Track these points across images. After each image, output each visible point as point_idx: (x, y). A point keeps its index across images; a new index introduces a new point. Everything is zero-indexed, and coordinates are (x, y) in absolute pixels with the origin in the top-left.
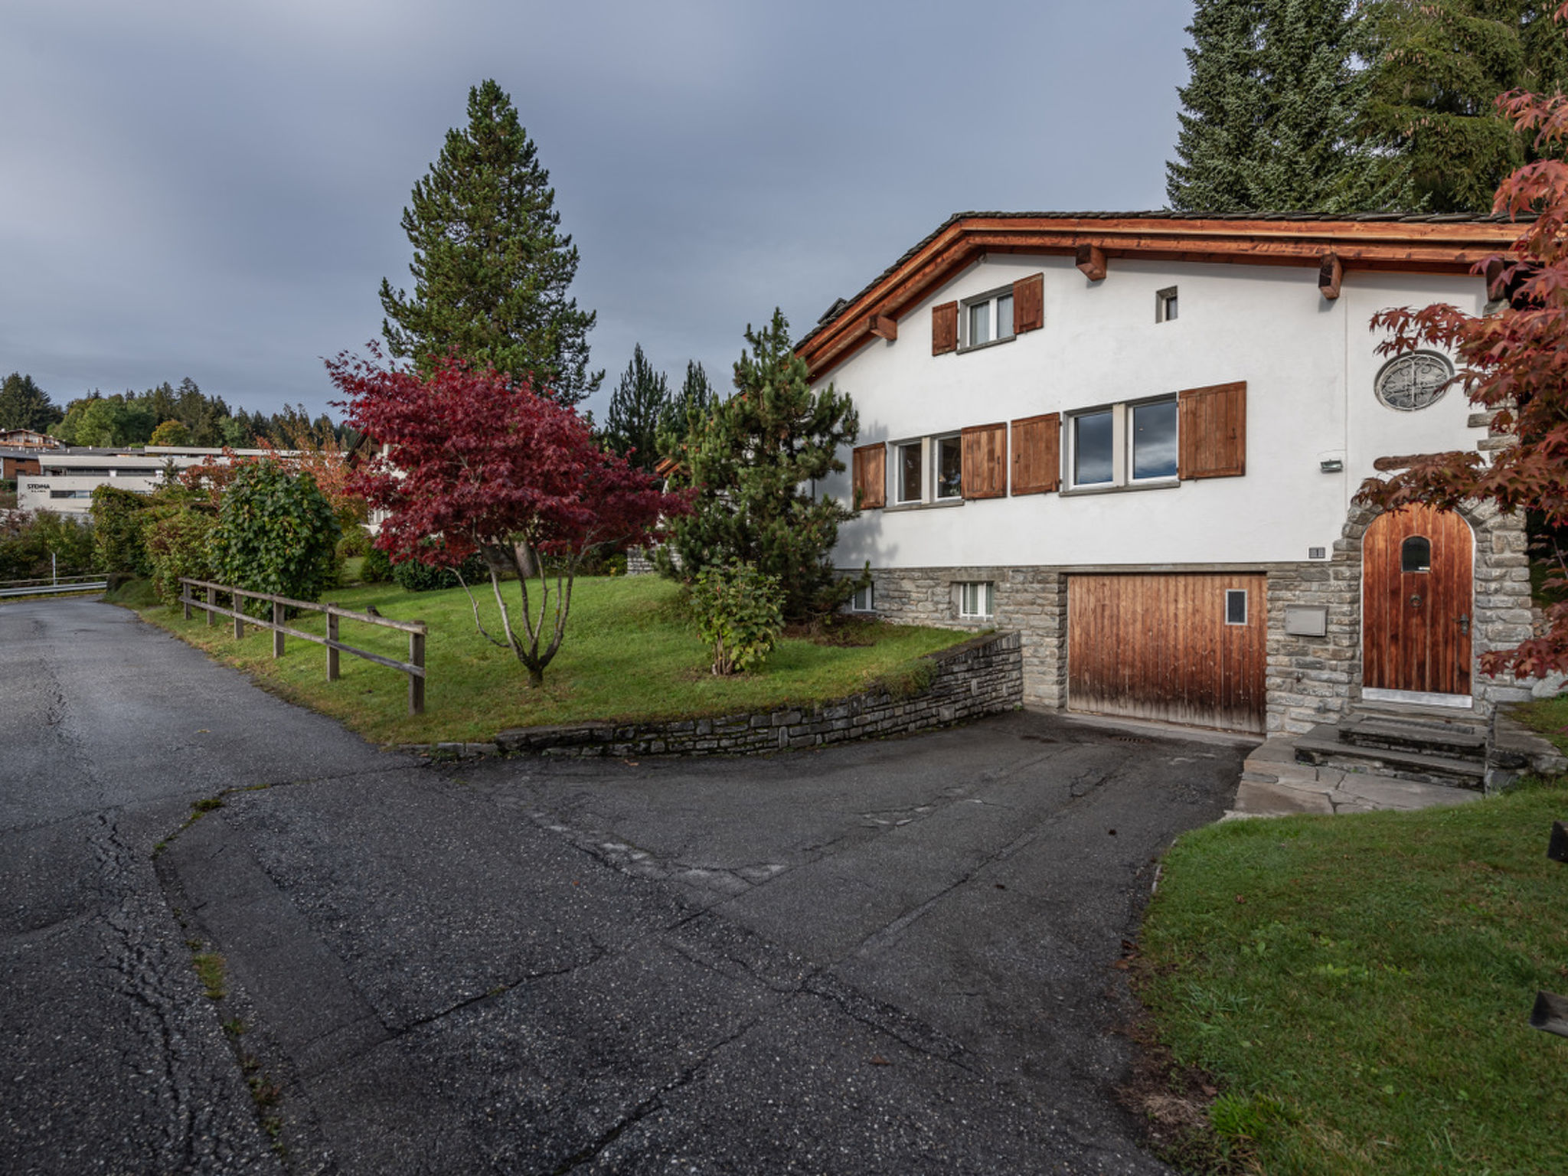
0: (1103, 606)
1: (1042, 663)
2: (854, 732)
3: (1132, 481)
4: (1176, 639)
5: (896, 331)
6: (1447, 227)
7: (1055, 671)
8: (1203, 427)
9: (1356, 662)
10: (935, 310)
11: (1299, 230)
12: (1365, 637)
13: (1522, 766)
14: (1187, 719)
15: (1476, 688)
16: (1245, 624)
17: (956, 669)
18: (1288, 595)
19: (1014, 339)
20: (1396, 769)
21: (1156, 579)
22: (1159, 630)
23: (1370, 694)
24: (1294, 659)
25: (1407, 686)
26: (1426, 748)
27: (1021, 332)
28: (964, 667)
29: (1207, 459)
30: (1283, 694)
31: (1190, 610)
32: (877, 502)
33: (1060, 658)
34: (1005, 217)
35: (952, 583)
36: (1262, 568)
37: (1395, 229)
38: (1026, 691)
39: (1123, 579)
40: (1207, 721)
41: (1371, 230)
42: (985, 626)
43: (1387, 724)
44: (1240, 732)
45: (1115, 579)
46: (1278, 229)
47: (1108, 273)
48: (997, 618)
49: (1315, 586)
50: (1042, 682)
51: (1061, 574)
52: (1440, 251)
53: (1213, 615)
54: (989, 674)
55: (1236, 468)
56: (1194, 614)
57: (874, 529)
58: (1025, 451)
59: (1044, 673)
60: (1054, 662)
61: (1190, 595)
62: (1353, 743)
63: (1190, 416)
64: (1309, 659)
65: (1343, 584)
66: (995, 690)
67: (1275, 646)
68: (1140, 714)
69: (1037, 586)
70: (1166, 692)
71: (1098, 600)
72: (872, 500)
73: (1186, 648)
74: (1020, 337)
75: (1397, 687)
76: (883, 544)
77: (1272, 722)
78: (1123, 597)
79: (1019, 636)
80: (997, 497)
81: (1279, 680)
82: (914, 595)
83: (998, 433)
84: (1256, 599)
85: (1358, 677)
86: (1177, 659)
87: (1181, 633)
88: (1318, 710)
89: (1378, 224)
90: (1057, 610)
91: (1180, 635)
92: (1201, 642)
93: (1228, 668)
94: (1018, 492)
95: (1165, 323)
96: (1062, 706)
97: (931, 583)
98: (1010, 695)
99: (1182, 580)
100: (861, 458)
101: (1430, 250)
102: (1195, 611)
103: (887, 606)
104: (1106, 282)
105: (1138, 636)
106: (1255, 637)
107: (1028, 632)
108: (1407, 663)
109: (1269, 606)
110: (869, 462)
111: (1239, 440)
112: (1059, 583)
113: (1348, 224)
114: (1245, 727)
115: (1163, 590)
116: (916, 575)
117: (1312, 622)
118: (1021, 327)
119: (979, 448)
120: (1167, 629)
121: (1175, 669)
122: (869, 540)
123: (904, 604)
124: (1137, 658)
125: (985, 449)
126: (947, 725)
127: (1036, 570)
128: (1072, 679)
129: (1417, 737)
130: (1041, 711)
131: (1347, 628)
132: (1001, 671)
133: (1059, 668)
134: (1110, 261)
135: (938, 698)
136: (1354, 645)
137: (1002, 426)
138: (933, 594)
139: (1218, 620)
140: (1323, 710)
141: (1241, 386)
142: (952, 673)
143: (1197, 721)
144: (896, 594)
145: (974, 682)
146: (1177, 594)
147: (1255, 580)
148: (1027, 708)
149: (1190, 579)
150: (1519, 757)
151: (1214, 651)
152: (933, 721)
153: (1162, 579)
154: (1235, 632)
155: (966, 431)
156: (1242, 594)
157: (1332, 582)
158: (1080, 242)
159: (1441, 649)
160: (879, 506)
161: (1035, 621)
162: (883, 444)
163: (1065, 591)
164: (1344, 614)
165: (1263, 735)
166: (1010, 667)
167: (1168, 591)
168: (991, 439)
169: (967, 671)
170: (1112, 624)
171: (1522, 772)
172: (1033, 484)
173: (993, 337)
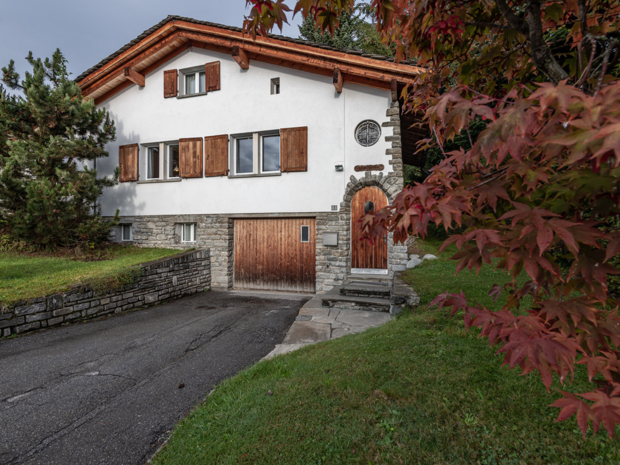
0: (250, 235)
1: (220, 265)
2: (51, 322)
3: (262, 172)
4: (281, 250)
5: (144, 82)
6: (378, 61)
7: (226, 269)
8: (290, 147)
9: (349, 257)
10: (165, 72)
11: (325, 53)
12: (352, 246)
13: (403, 303)
14: (286, 289)
15: (389, 266)
16: (309, 241)
17: (159, 271)
18: (323, 227)
19: (206, 94)
20: (360, 306)
21: (272, 221)
22: (274, 246)
23: (354, 271)
24: (326, 257)
25: (366, 267)
26: (371, 294)
27: (209, 91)
28: (167, 269)
29: (292, 163)
30: (322, 273)
31: (287, 236)
32: (133, 177)
33: (229, 262)
34: (195, 22)
35: (176, 224)
36: (314, 215)
37: (360, 59)
38: (213, 281)
39: (259, 221)
40: (294, 289)
41: (351, 58)
42: (192, 247)
43: (358, 284)
44: (307, 292)
45: (255, 221)
46: (317, 52)
47: (250, 66)
48: (200, 242)
49: (334, 223)
50: (220, 275)
51: (229, 218)
52: (376, 73)
53: (296, 238)
54: (188, 272)
55: (303, 168)
56: (288, 237)
57: (132, 193)
58: (212, 154)
59: (221, 270)
60: (226, 264)
61: (287, 229)
62: (345, 295)
63: (285, 141)
64: (332, 256)
65: (344, 222)
66: (191, 281)
67: (319, 251)
68: (266, 288)
69: (218, 225)
70: (277, 276)
71: (247, 232)
72: (130, 176)
73: (285, 254)
74: (209, 93)
75: (363, 268)
76: (137, 201)
77: (318, 287)
78: (259, 230)
79: (209, 251)
80: (198, 177)
81: (320, 267)
82: (155, 231)
83: (198, 143)
84: (312, 230)
85: (350, 264)
86: (281, 260)
87: (283, 247)
88: (335, 280)
89: (354, 56)
90: (227, 237)
91: (283, 248)
92: (291, 251)
93: (302, 263)
94: (210, 175)
95: (275, 95)
96: (230, 287)
97: (164, 224)
98: (201, 283)
99: (283, 221)
100: (124, 151)
101: (372, 72)
102: (289, 236)
103: (139, 237)
104: (249, 71)
105: (265, 249)
106: (312, 247)
107: (214, 249)
108: (366, 256)
109: (317, 233)
110: (129, 155)
111: (305, 154)
112: (229, 223)
113: (343, 54)
114: (309, 290)
115: (276, 226)
116: (156, 219)
117: (332, 240)
118: (209, 88)
119: (189, 151)
120: (277, 245)
121: (281, 265)
122: (129, 199)
123: (149, 236)
124: (265, 260)
125: (191, 151)
126: (151, 305)
127: (217, 216)
128: (236, 272)
129: (368, 290)
130: (219, 290)
131: (345, 242)
132: (196, 270)
133: (229, 267)
134: (250, 60)
135: (144, 289)
136: (348, 250)
137: (200, 139)
138: (165, 230)
139: (298, 240)
140: (337, 280)
141: (305, 129)
142: (157, 274)
143: (290, 289)
144: (145, 230)
145: (175, 278)
146: (281, 228)
147: (312, 221)
148: (213, 289)
149: (287, 221)
150: (402, 298)
151: (296, 255)
152: (140, 303)
153: (275, 221)
154: (304, 245)
155: (181, 140)
156: (307, 227)
157: (340, 221)
158: (234, 44)
159: (378, 249)
160: (135, 180)
161: (217, 243)
162: (137, 145)
163: (233, 228)
164: (344, 236)
165: (315, 293)
166: (202, 268)
167: (278, 227)
168: (195, 146)
169: (170, 271)
170: (254, 244)
171: (403, 306)
172: (215, 171)
173: (197, 91)
